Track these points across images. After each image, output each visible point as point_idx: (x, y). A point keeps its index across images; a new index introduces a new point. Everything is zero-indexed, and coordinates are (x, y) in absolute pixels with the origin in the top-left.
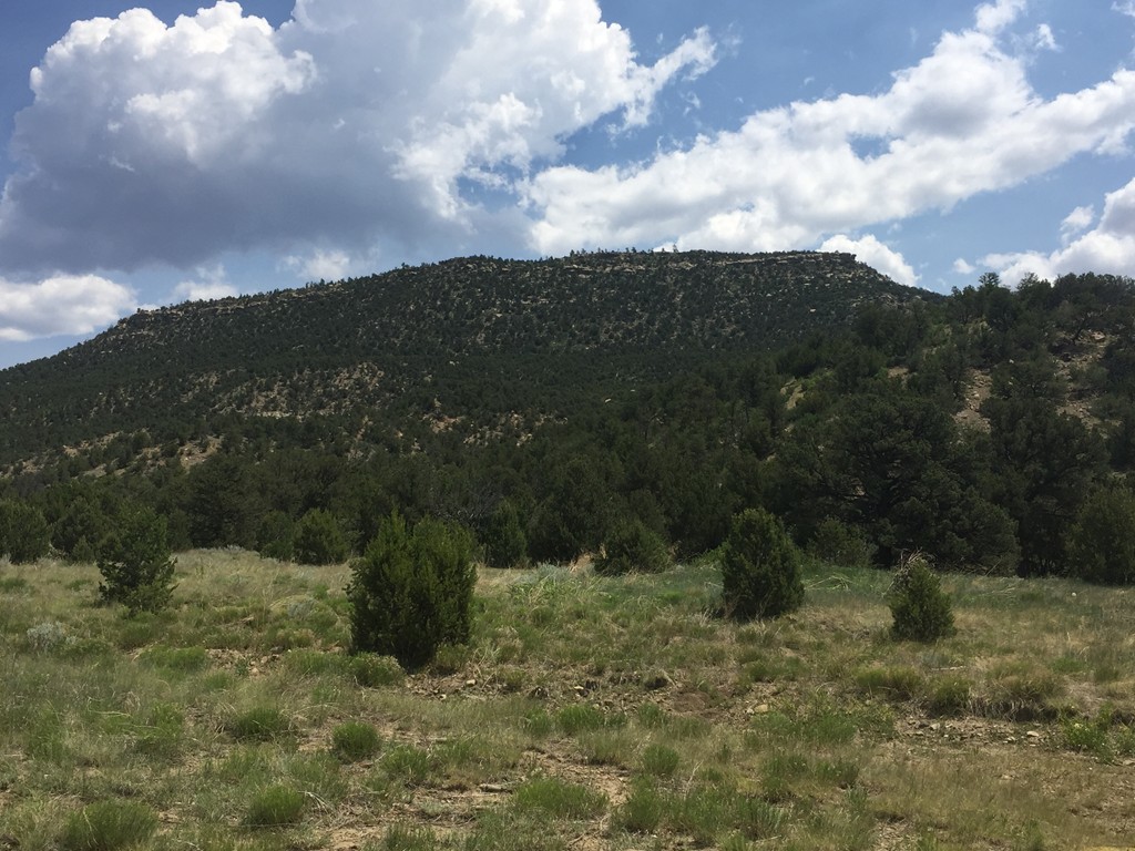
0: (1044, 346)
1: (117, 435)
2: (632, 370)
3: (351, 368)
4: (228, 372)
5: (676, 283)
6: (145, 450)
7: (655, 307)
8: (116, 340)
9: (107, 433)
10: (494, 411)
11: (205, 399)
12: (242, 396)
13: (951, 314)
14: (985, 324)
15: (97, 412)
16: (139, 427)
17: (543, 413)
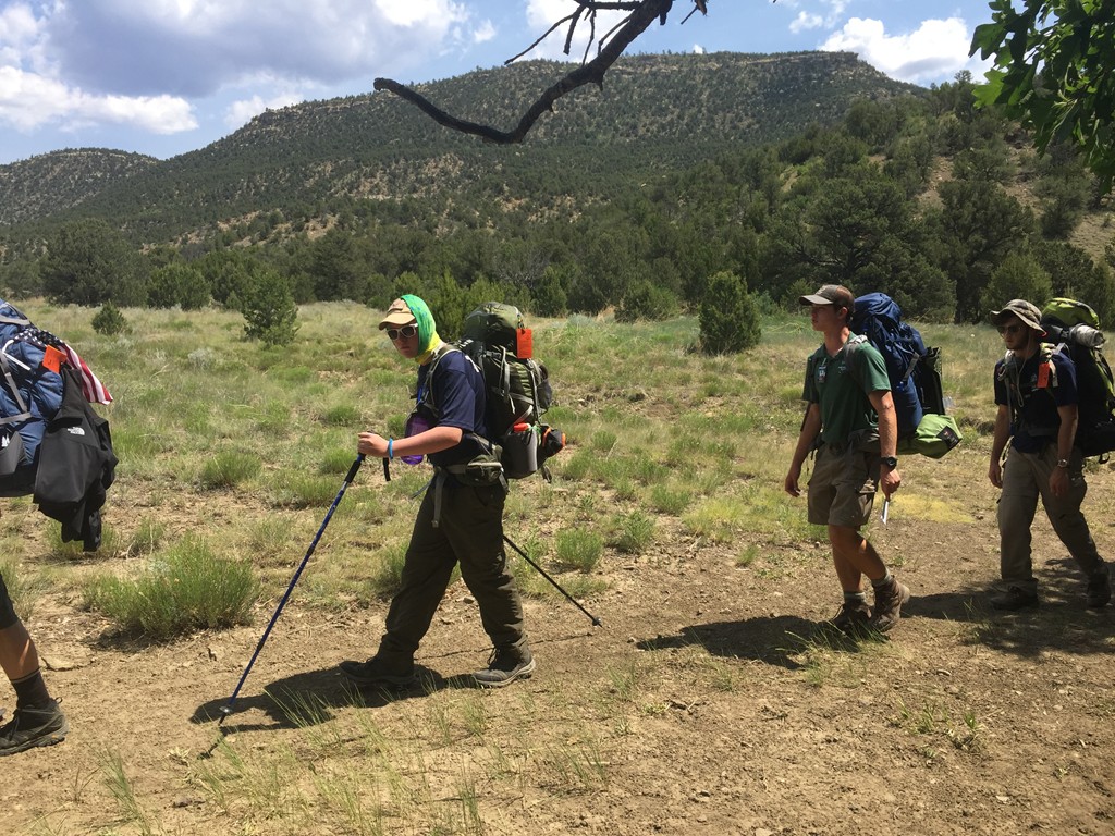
0: (1001, 136)
1: (257, 213)
2: (664, 159)
3: (437, 159)
4: (340, 162)
5: (703, 83)
6: (280, 226)
7: (685, 103)
8: (251, 134)
9: (250, 212)
10: (551, 194)
11: (323, 186)
12: (352, 182)
13: (926, 107)
14: (954, 116)
15: (240, 195)
16: (274, 207)
17: (591, 195)
